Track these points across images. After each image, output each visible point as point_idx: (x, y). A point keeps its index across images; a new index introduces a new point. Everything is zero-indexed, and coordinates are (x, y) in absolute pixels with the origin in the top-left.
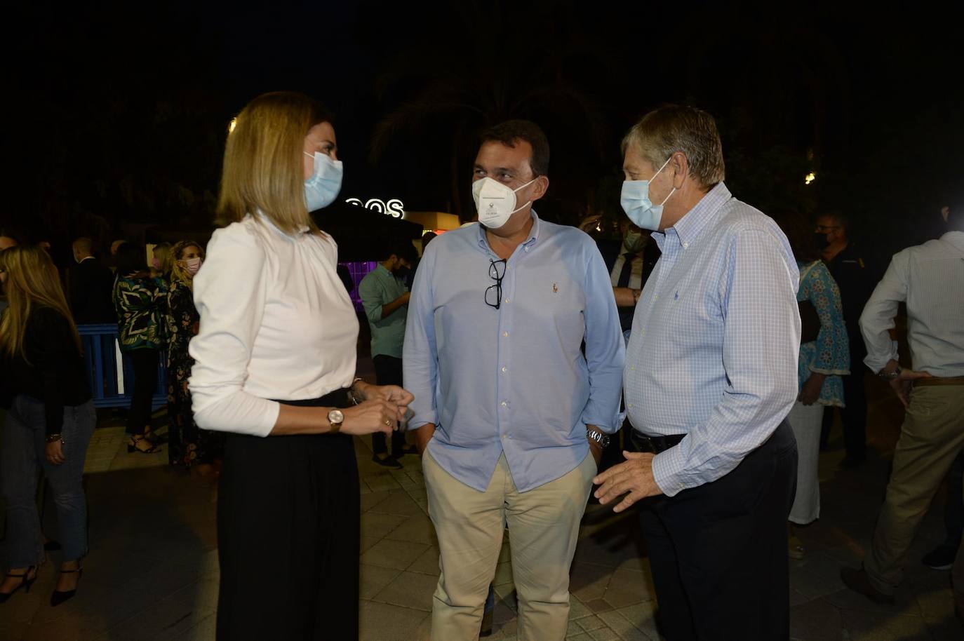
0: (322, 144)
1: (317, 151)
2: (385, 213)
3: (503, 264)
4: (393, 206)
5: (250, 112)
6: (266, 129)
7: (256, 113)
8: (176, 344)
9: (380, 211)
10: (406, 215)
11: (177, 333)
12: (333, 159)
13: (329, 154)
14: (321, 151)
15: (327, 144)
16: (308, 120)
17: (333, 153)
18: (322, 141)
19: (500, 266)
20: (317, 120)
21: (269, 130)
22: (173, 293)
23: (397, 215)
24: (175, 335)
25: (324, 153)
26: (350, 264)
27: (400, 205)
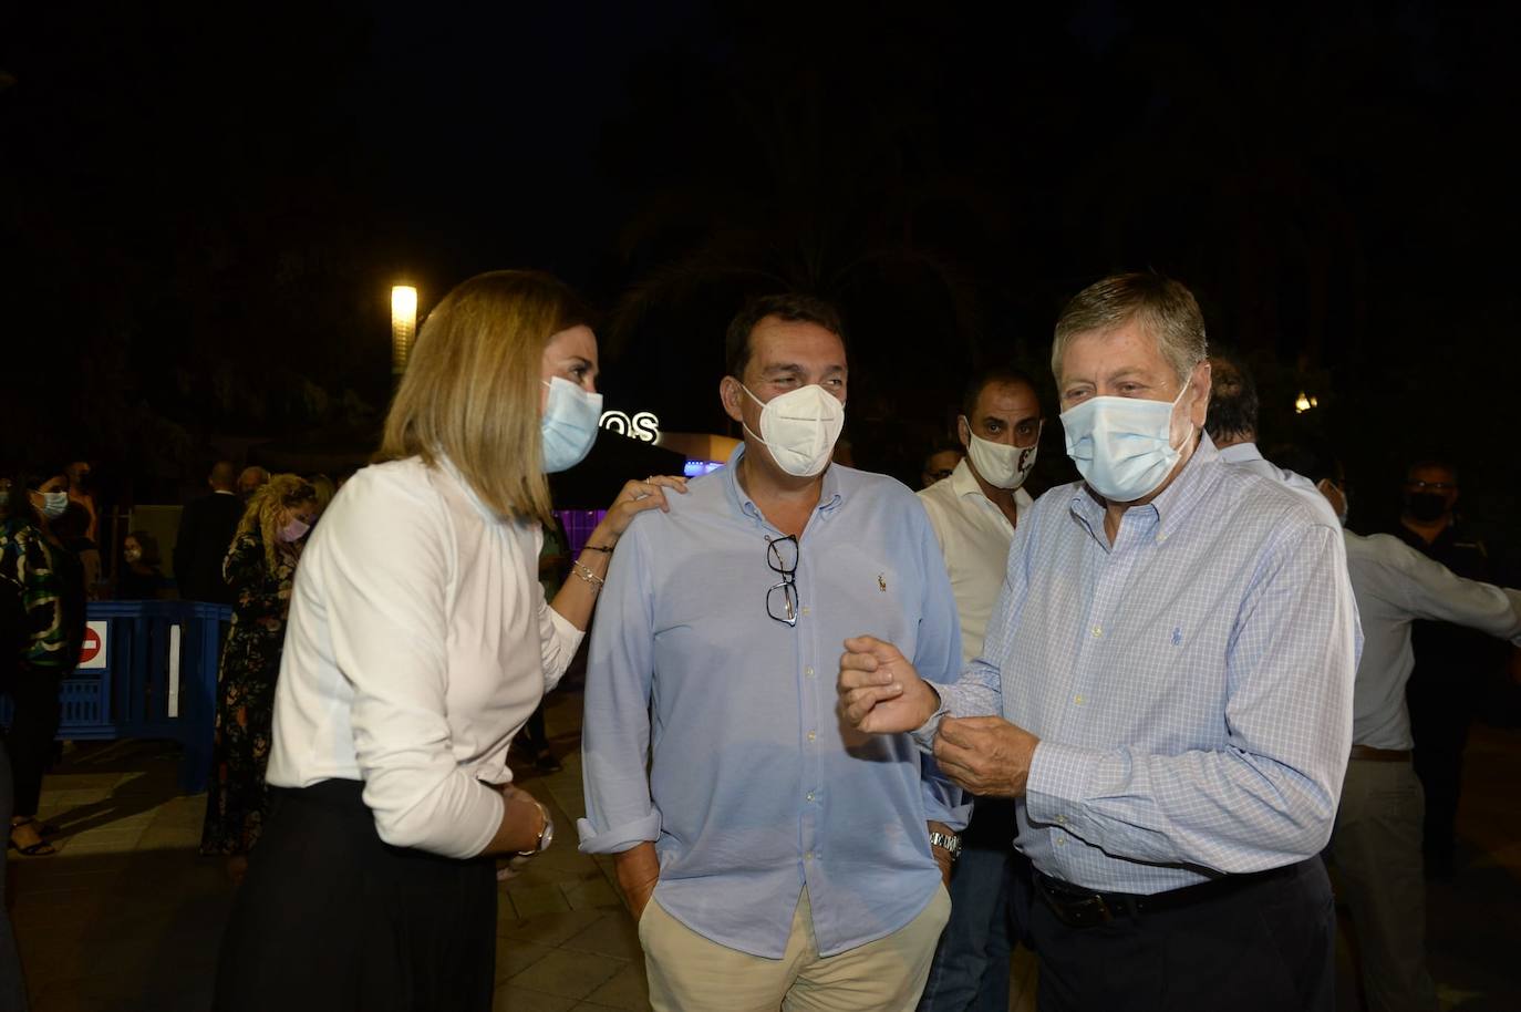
0: (567, 364)
1: (558, 376)
2: (629, 434)
3: (790, 544)
4: (643, 423)
5: (454, 302)
6: (482, 336)
7: (465, 305)
8: (233, 643)
9: (621, 431)
10: (663, 437)
11: (236, 625)
12: (586, 390)
13: (579, 382)
14: (564, 375)
15: (580, 362)
16: (553, 319)
17: (588, 380)
18: (570, 358)
19: (787, 549)
20: (567, 321)
21: (488, 338)
22: (231, 557)
23: (648, 437)
24: (233, 628)
25: (569, 379)
26: (567, 512)
27: (653, 421)
